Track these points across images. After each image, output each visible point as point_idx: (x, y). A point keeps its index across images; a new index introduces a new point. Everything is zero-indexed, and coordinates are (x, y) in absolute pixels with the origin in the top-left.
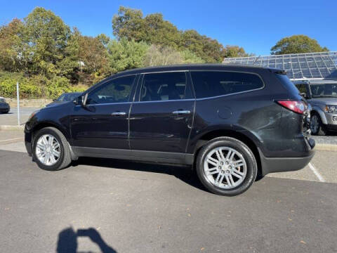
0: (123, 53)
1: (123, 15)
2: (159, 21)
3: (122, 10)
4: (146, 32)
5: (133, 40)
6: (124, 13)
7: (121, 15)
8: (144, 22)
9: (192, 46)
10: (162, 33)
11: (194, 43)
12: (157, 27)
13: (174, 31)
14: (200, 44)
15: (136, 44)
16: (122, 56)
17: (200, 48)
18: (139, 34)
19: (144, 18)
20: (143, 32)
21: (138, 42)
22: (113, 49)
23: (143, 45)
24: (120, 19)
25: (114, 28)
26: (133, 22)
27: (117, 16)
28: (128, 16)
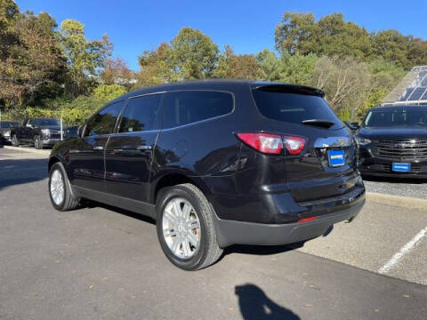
0: (283, 71)
1: (288, 23)
2: (337, 23)
3: (287, 16)
4: (318, 40)
5: (297, 53)
6: (290, 19)
7: (286, 23)
8: (316, 27)
9: (389, 53)
10: (340, 39)
11: (392, 47)
12: (334, 32)
13: (359, 34)
14: (402, 49)
15: (302, 57)
16: (281, 75)
17: (402, 54)
18: (308, 44)
19: (316, 22)
20: (314, 41)
21: (306, 54)
22: (270, 67)
23: (312, 58)
24: (285, 28)
25: (277, 40)
26: (300, 29)
27: (281, 25)
28: (294, 23)
